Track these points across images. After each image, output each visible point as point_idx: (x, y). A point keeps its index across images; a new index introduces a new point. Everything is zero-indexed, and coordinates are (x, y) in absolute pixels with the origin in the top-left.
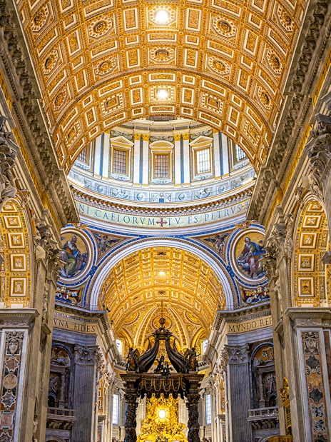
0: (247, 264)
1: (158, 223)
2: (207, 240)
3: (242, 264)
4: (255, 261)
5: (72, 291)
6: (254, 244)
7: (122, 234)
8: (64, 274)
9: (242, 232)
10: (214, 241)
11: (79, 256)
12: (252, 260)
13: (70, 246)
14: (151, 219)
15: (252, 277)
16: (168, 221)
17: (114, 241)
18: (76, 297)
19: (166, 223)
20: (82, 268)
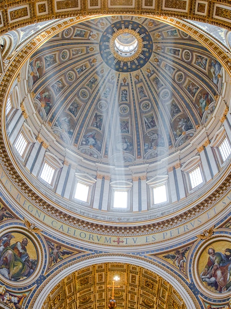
0: (213, 279)
1: (114, 241)
2: (165, 257)
3: (207, 280)
4: (222, 273)
5: (12, 296)
6: (219, 255)
7: (76, 246)
8: (7, 275)
9: (204, 243)
10: (173, 257)
11: (27, 261)
12: (219, 273)
13: (20, 248)
14: (108, 238)
15: (220, 292)
16: (125, 240)
17: (68, 253)
18: (15, 304)
19: (123, 242)
20: (29, 275)
